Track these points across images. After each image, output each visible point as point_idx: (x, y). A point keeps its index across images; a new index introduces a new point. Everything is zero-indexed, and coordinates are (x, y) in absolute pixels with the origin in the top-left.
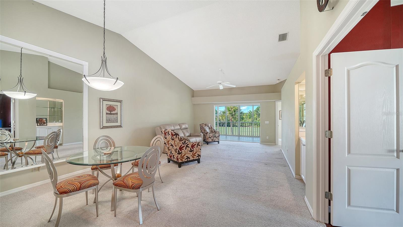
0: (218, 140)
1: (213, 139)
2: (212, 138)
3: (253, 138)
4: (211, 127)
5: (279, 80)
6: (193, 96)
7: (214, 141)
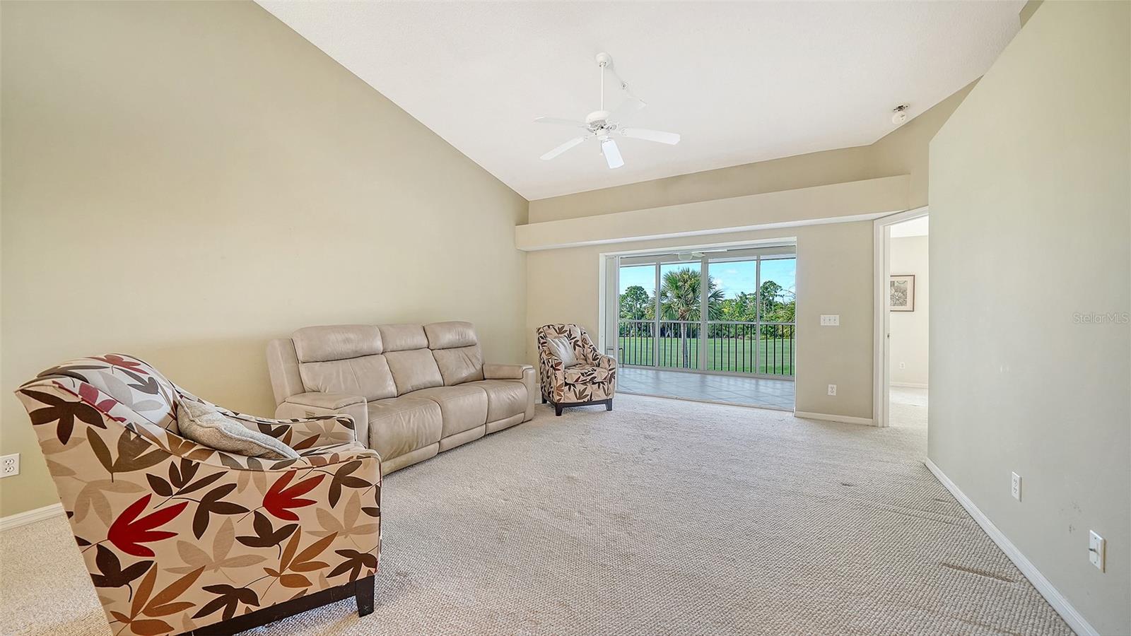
0: (604, 397)
1: (581, 393)
2: (580, 387)
3: (757, 384)
4: (584, 340)
5: (900, 108)
6: (523, 220)
7: (586, 400)
